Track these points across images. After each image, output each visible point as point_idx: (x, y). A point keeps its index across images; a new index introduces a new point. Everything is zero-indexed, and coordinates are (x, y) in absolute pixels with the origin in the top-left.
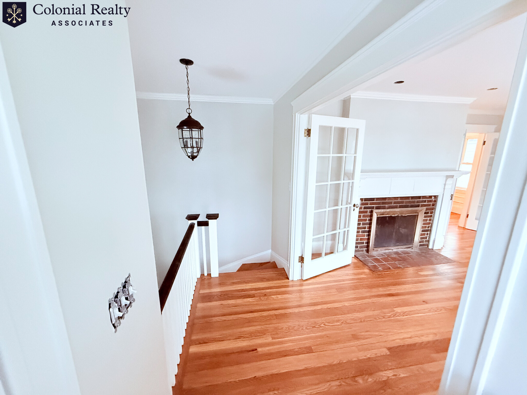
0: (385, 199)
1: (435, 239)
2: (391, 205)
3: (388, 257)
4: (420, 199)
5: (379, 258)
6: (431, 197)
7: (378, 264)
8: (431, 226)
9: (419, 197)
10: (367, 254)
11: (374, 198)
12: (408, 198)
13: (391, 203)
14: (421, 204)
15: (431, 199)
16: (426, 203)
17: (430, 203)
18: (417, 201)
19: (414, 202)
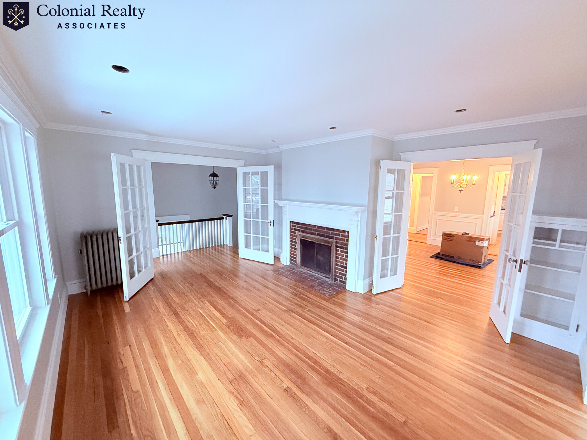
0: (306, 225)
6: (344, 231)
11: (300, 223)
13: (311, 229)
14: (335, 236)
15: (344, 234)
16: (340, 237)
17: (344, 238)
18: (331, 233)
19: (329, 233)
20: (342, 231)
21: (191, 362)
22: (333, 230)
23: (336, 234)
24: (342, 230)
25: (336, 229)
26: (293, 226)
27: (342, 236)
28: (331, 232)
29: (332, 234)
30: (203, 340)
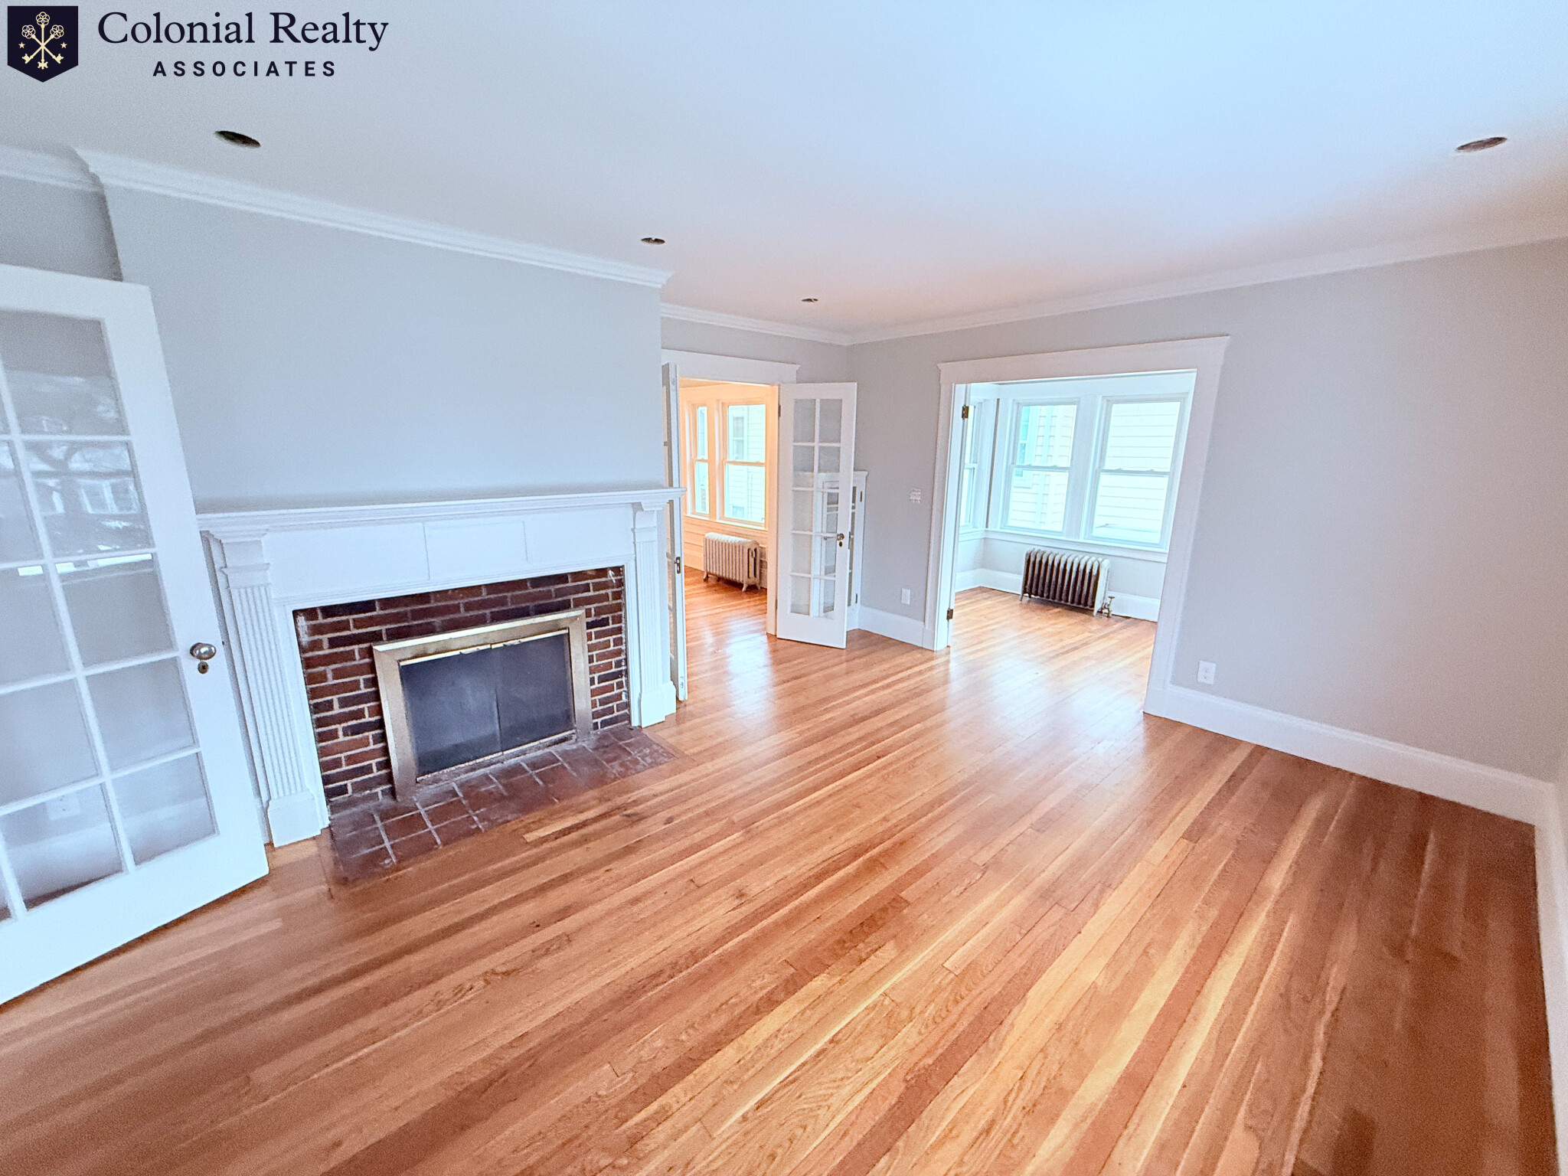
1: (641, 695)
2: (457, 616)
5: (424, 810)
6: (602, 572)
8: (626, 660)
9: (560, 579)
10: (393, 803)
14: (572, 597)
15: (604, 579)
16: (591, 593)
17: (603, 592)
18: (556, 590)
19: (548, 595)
20: (594, 573)
21: (1064, 1017)
22: (562, 578)
23: (577, 590)
24: (597, 570)
25: (571, 573)
26: (316, 630)
27: (597, 587)
28: (552, 588)
29: (559, 593)
30: (953, 1017)
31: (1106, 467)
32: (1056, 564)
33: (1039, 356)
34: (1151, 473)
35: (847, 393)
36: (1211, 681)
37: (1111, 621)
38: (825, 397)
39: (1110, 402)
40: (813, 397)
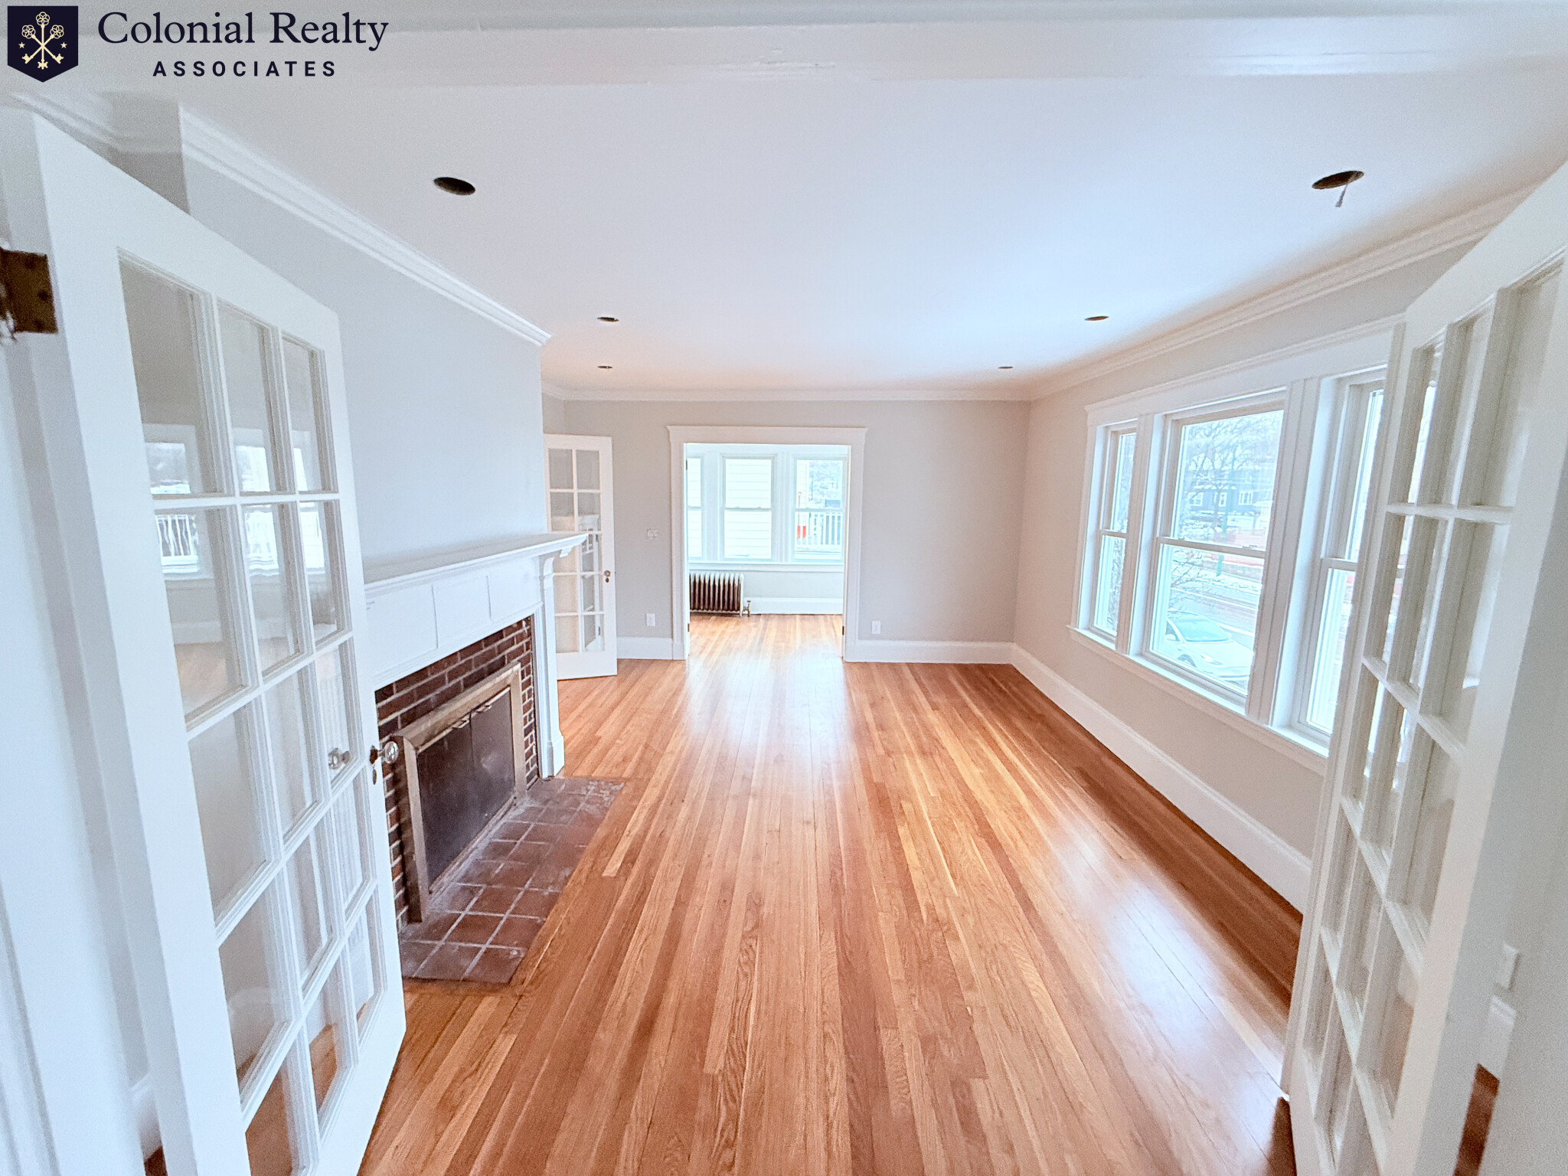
0: (421, 674)
1: (551, 744)
2: (444, 688)
3: (489, 884)
4: (502, 638)
5: (467, 911)
6: (519, 623)
7: (491, 939)
8: (534, 711)
9: (499, 635)
10: (417, 926)
11: (390, 687)
12: (476, 646)
13: (440, 681)
14: (506, 653)
15: (521, 631)
16: (516, 647)
17: (521, 644)
18: (498, 647)
19: (493, 655)
20: (516, 626)
21: (987, 787)
23: (509, 644)
24: (516, 623)
27: (517, 640)
29: (499, 649)
30: (962, 810)
31: (727, 506)
32: (707, 582)
33: (753, 428)
34: (759, 509)
35: (602, 446)
36: (879, 632)
37: (751, 618)
38: (581, 448)
39: (724, 457)
40: (569, 448)
